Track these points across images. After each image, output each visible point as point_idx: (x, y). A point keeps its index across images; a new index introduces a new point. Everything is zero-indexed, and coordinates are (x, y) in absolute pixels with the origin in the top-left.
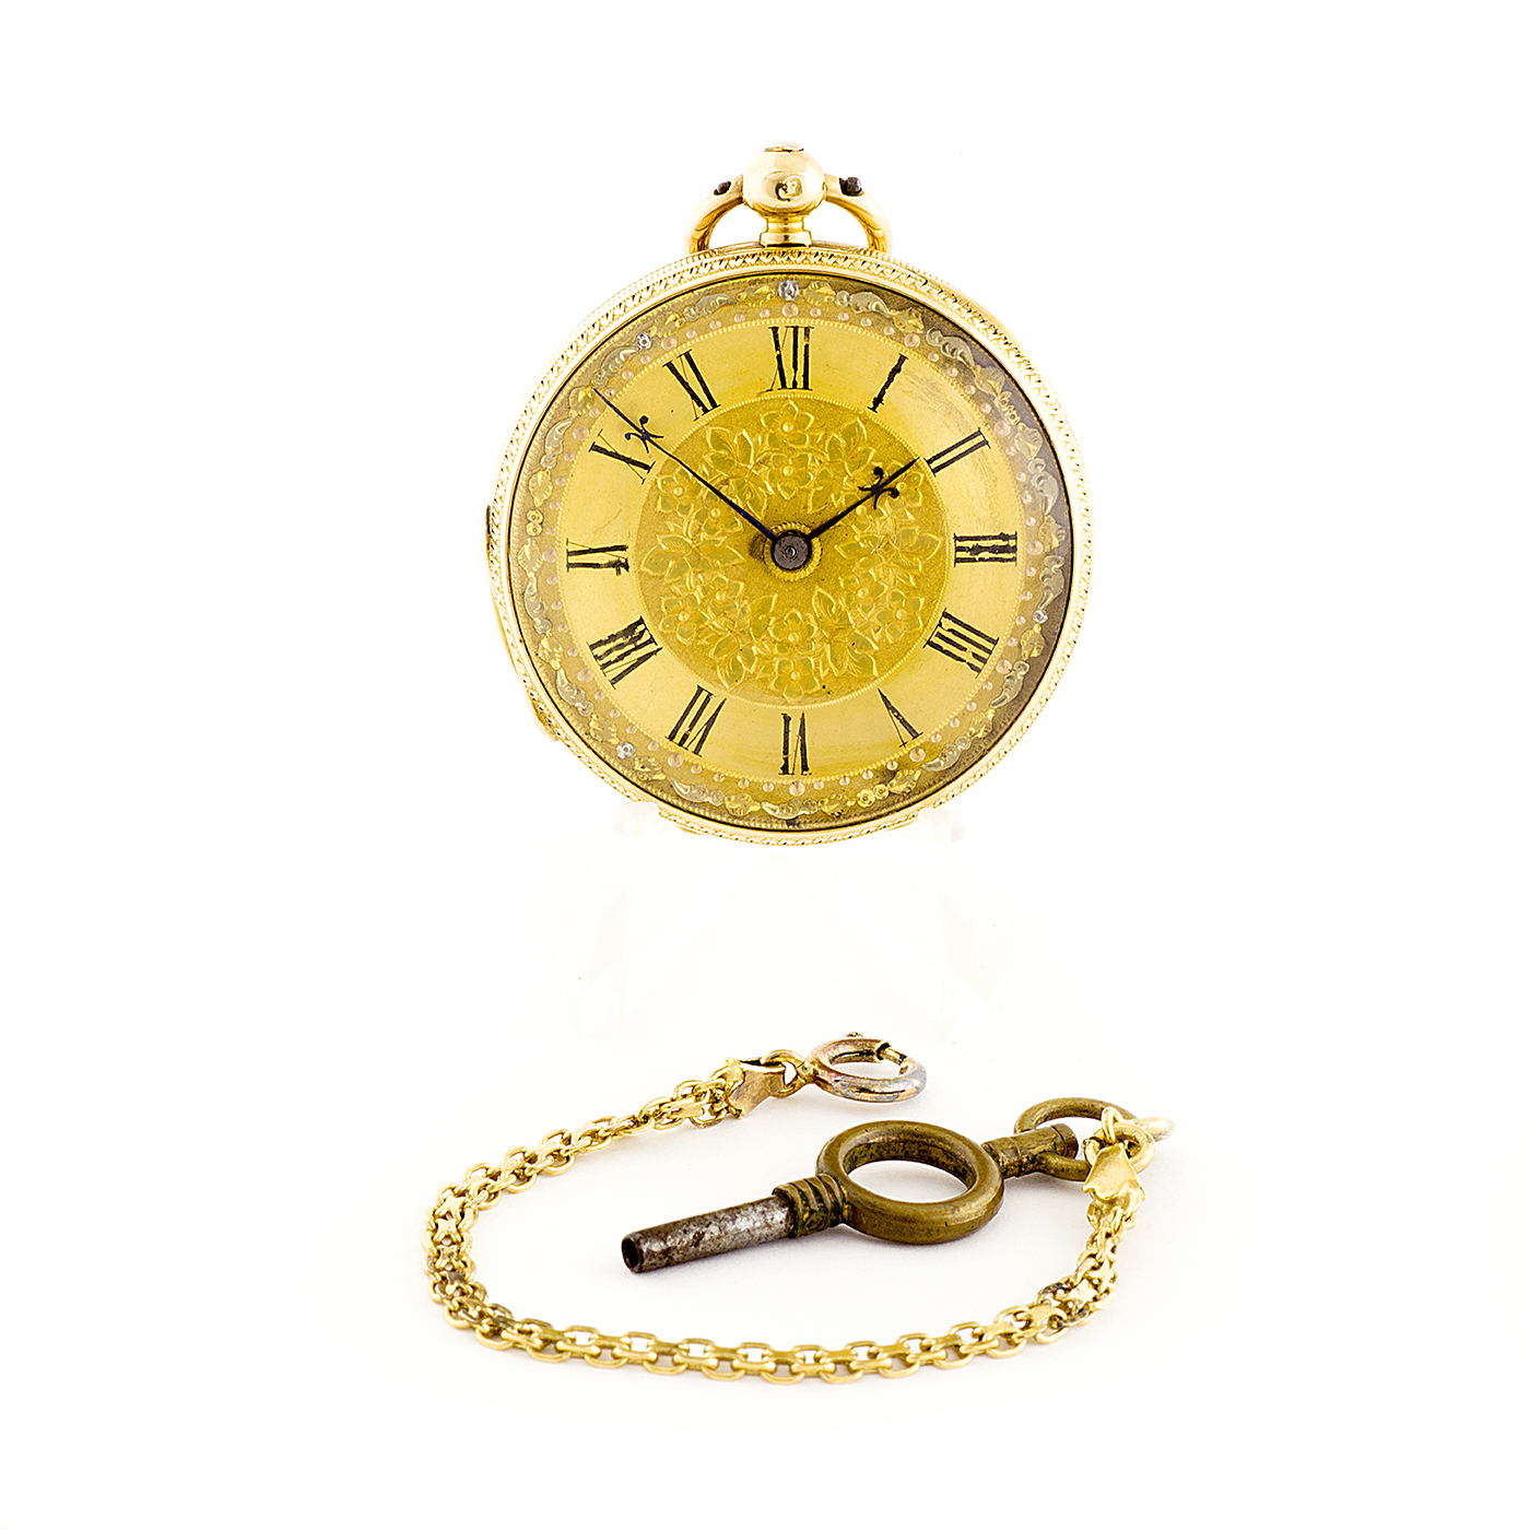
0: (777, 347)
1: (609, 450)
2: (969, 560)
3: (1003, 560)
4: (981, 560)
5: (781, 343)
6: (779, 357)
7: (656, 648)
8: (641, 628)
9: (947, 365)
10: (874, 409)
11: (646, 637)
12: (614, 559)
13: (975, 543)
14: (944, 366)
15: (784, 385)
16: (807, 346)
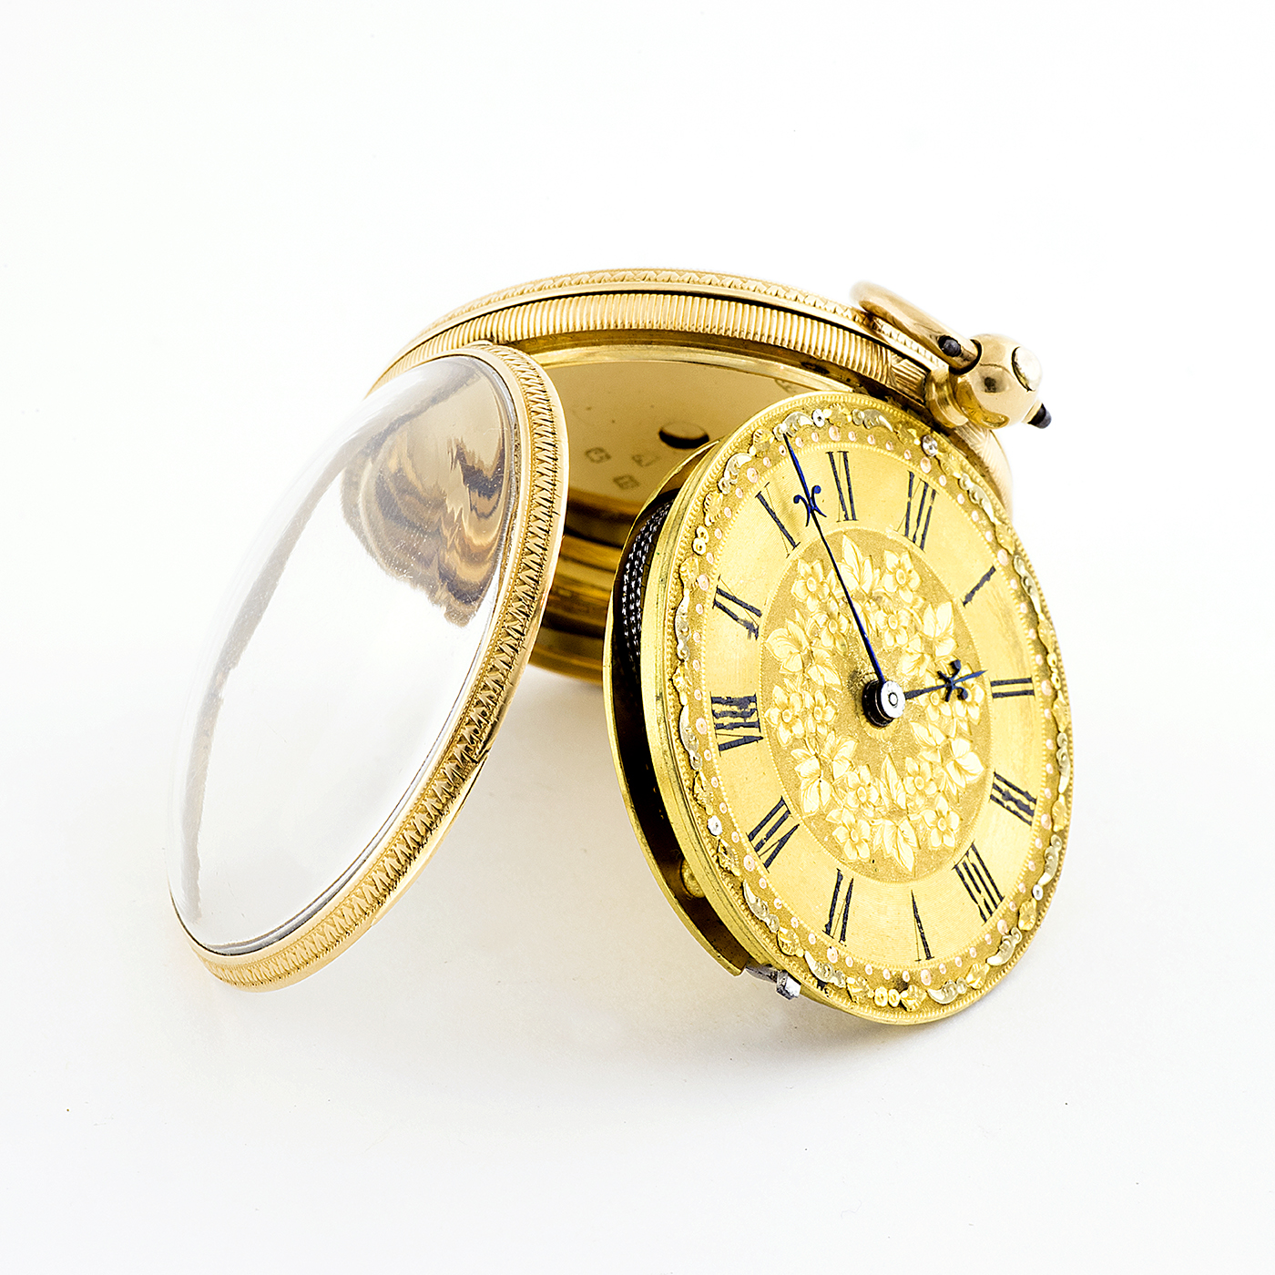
0: (910, 495)
1: (770, 506)
2: (998, 801)
3: (1020, 817)
4: (1008, 808)
5: (913, 492)
6: (909, 504)
7: (758, 735)
8: (752, 706)
9: (1022, 597)
10: (965, 603)
11: (753, 719)
12: (750, 620)
13: (1007, 788)
14: (1020, 597)
15: (906, 534)
16: (931, 508)
